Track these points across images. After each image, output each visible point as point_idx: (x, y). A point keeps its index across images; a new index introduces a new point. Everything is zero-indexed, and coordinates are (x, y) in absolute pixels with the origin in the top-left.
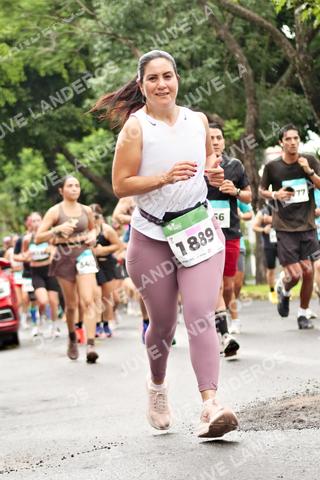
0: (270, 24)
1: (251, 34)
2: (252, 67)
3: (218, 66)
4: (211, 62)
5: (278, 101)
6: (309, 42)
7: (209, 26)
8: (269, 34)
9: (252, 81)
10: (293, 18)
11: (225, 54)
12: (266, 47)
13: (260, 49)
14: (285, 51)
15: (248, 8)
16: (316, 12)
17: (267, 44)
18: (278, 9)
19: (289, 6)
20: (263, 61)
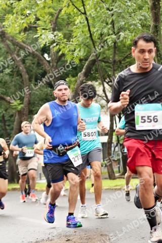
0: (37, 53)
1: (28, 58)
2: (28, 74)
3: (11, 73)
4: (7, 71)
5: (41, 92)
6: (57, 63)
7: (7, 53)
8: (37, 58)
9: (28, 81)
10: (49, 50)
11: (15, 67)
12: (36, 64)
13: (32, 65)
14: (45, 66)
15: (27, 45)
16: (61, 47)
17: (36, 62)
18: (42, 46)
19: (48, 45)
20: (34, 71)
